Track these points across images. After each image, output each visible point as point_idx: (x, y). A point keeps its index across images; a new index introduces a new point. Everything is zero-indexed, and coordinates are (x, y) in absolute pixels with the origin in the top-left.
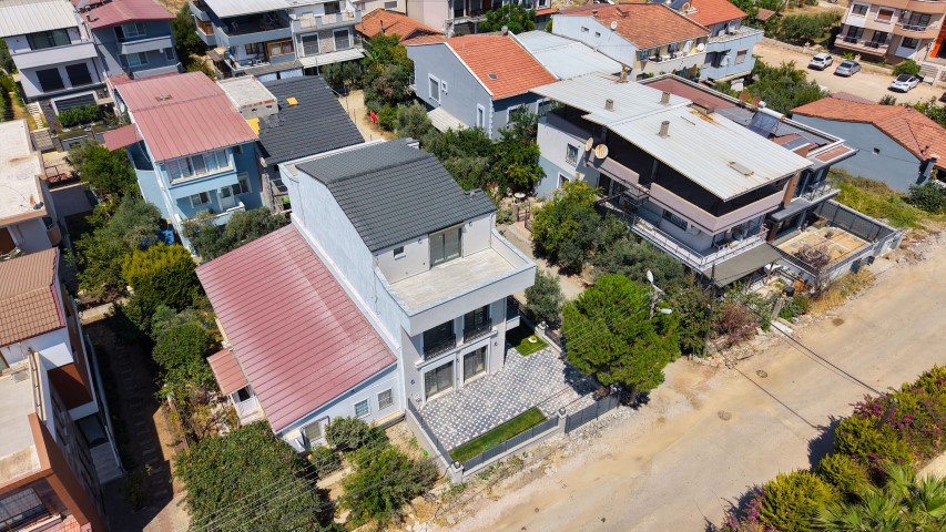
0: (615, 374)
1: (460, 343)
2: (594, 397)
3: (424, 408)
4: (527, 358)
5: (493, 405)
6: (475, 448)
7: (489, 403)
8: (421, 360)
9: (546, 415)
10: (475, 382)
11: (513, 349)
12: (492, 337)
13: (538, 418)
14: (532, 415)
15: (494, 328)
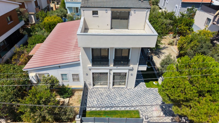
0: (183, 110)
1: (112, 66)
2: (172, 119)
3: (92, 89)
4: (148, 89)
5: (119, 101)
6: (99, 114)
7: (118, 99)
8: (90, 65)
9: (141, 116)
10: (119, 88)
11: (144, 83)
12: (130, 70)
13: (137, 116)
14: (135, 113)
15: (131, 66)
